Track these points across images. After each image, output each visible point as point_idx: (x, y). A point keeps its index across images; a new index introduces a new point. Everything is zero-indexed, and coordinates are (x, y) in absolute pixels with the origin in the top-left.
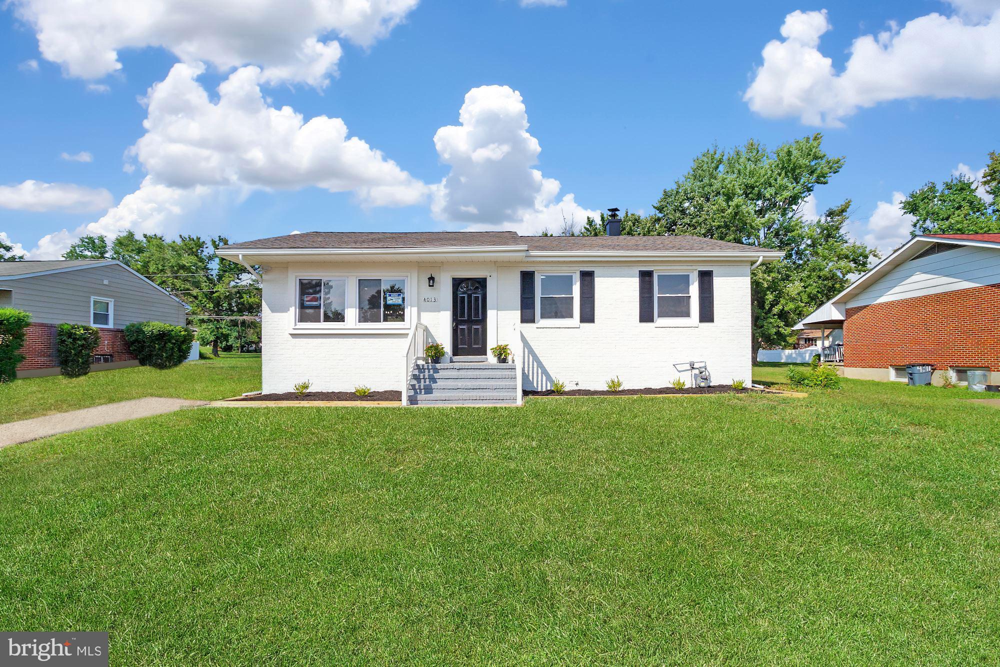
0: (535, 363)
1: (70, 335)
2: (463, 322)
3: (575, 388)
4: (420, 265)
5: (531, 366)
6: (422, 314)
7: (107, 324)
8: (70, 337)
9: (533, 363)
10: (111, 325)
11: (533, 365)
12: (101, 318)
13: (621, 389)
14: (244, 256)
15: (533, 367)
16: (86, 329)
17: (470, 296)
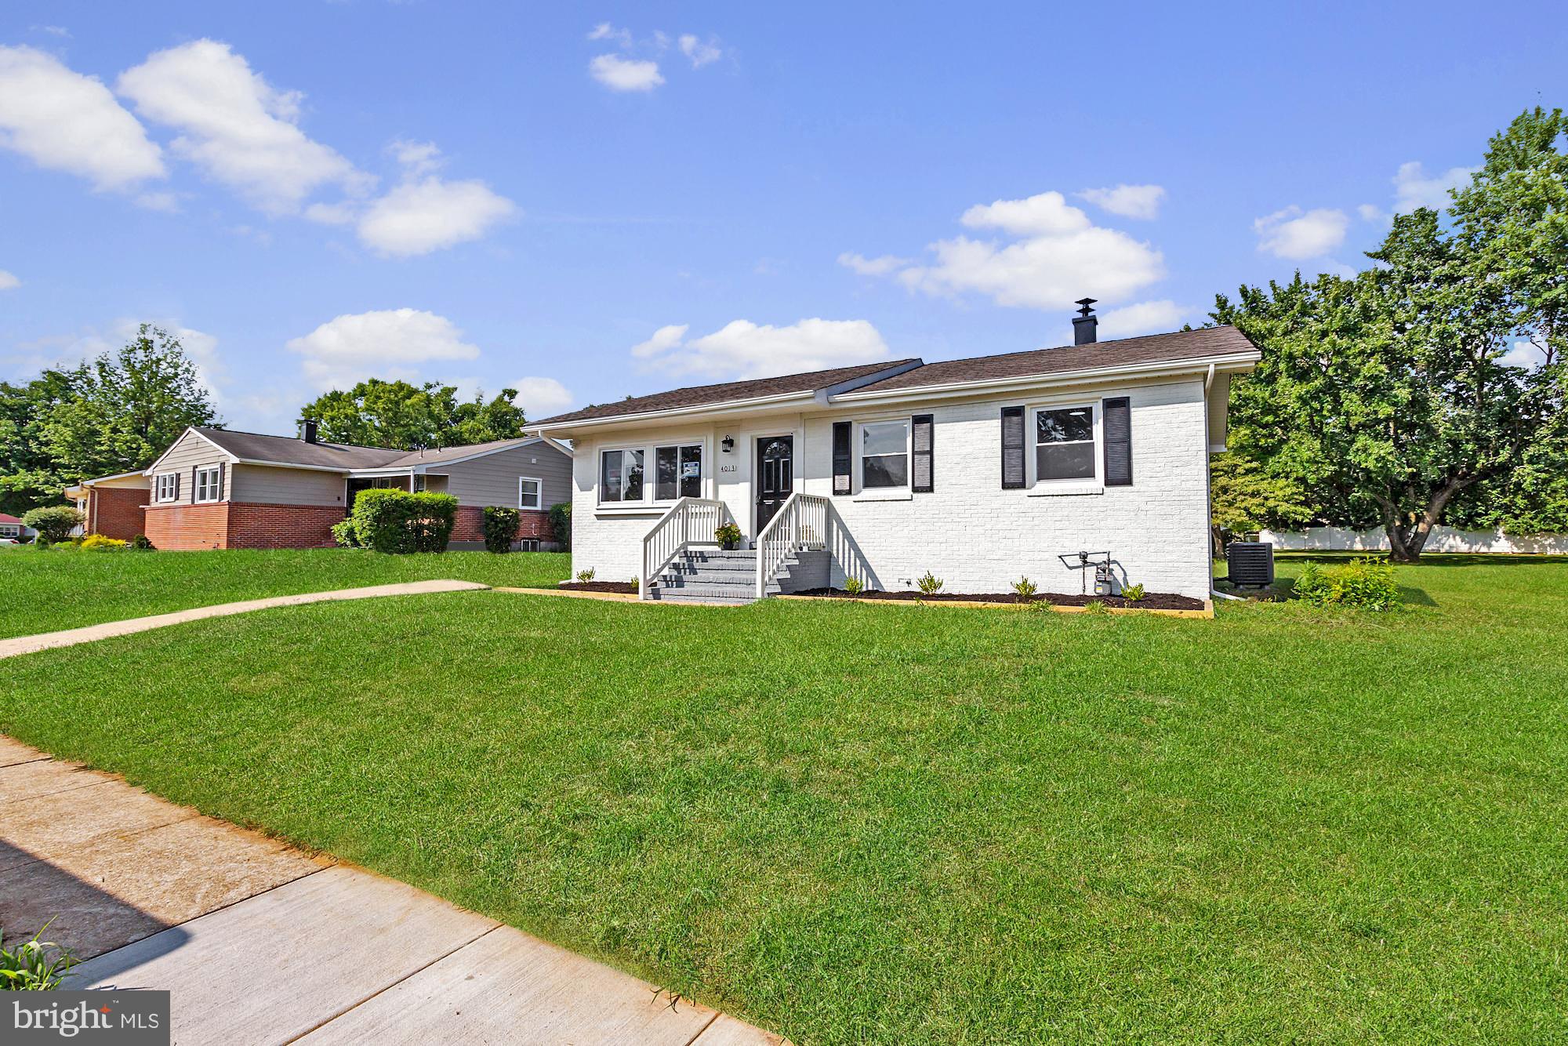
0: (852, 552)
1: (492, 518)
2: (768, 496)
3: (906, 589)
4: (716, 425)
5: (847, 555)
6: (721, 487)
7: (535, 505)
8: (492, 520)
9: (849, 550)
10: (539, 508)
11: (849, 554)
12: (529, 499)
13: (939, 592)
14: (543, 431)
15: (849, 557)
16: (507, 511)
17: (777, 461)
